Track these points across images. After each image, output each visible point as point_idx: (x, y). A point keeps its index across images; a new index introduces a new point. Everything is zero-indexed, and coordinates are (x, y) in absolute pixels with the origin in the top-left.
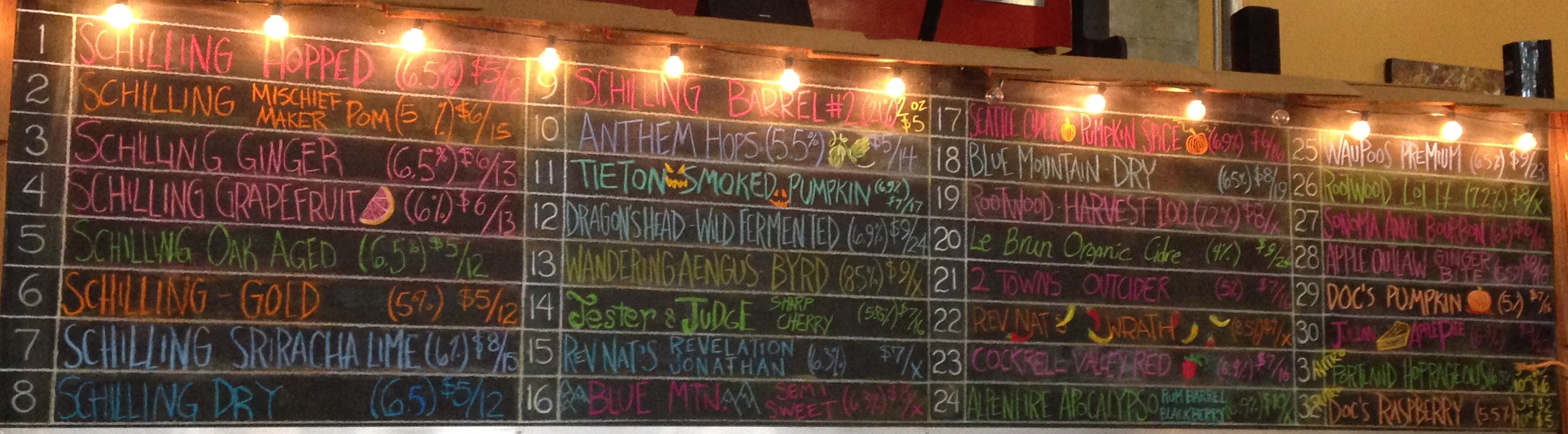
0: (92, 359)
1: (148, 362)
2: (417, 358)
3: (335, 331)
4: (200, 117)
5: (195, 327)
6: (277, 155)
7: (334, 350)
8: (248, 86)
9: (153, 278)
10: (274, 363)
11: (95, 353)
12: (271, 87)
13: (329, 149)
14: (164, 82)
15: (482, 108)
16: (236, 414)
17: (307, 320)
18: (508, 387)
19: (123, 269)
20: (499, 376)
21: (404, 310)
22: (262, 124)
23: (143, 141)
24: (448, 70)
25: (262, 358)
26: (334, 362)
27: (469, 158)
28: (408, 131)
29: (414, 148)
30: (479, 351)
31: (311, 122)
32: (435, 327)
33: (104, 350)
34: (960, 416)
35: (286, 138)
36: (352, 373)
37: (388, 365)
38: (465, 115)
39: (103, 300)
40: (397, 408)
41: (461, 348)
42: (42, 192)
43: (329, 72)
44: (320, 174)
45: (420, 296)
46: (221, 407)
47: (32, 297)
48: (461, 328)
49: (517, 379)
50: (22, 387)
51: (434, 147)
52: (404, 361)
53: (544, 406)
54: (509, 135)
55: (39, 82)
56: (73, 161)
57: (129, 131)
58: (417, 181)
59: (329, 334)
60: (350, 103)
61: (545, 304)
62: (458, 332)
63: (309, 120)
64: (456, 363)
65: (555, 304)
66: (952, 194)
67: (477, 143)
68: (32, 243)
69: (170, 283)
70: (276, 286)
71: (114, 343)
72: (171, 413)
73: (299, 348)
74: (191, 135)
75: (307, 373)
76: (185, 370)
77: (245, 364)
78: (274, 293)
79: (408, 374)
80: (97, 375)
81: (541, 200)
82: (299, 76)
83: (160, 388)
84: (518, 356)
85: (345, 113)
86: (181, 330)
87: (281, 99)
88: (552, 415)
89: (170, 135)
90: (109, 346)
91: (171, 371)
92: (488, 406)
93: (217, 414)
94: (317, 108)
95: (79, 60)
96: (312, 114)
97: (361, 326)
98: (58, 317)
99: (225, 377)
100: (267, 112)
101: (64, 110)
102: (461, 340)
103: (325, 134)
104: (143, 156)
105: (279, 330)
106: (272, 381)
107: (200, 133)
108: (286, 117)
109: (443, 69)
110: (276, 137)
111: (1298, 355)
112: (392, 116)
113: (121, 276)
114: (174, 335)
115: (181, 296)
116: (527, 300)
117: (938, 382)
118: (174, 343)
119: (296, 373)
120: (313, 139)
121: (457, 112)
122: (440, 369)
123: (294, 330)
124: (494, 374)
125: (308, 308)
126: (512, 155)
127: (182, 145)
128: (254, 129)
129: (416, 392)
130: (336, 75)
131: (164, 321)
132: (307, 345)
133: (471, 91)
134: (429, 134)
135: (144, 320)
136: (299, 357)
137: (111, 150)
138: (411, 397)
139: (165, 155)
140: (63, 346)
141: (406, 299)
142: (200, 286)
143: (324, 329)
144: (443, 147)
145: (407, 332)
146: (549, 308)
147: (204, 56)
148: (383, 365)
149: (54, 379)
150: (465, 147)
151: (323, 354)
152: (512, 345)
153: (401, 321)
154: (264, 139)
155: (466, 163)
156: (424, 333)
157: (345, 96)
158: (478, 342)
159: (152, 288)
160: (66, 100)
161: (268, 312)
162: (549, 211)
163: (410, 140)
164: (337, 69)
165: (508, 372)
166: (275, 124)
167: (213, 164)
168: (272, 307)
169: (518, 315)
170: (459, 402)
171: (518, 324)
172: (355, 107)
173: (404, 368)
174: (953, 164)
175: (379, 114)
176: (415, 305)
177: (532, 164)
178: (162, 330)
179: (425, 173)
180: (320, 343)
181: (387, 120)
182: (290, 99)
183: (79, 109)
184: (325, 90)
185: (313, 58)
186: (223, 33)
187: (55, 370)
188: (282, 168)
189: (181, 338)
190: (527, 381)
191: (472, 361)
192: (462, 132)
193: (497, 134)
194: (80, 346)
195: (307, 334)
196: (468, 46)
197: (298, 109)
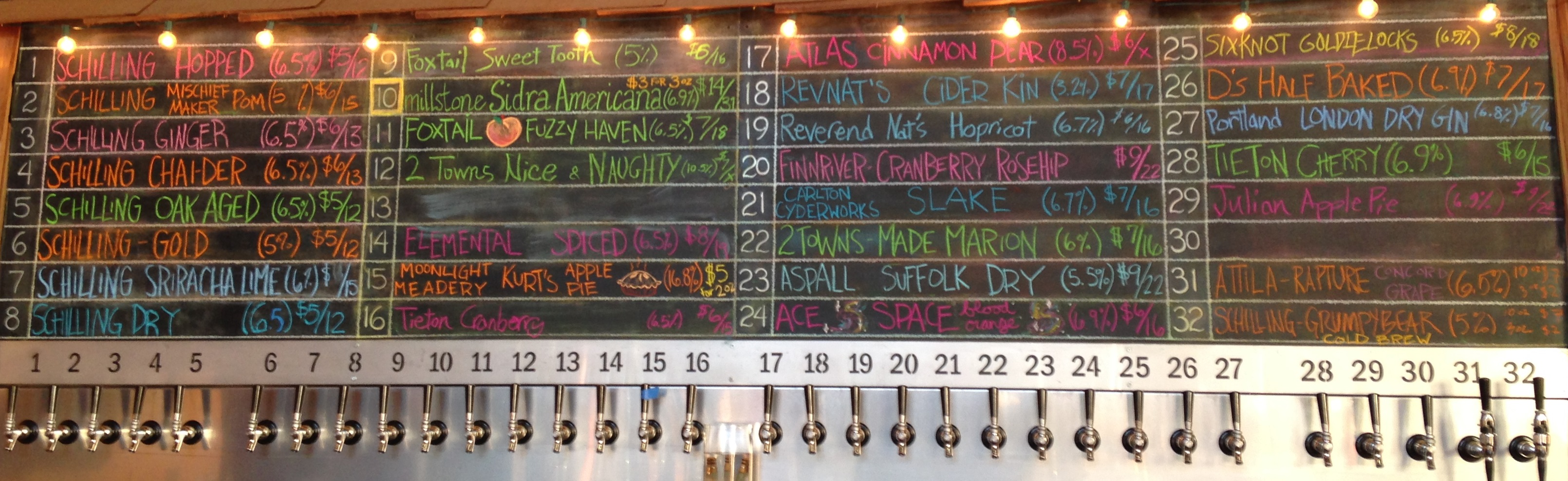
0: (55, 291)
1: (90, 293)
2: (278, 287)
3: (218, 267)
4: (131, 112)
5: (122, 266)
6: (182, 137)
7: (217, 281)
8: (164, 87)
9: (96, 231)
10: (173, 293)
11: (57, 287)
12: (180, 85)
13: (219, 127)
14: (108, 88)
15: (335, 86)
16: (147, 332)
17: (198, 259)
18: (348, 307)
19: (77, 226)
20: (342, 299)
21: (270, 249)
22: (173, 114)
23: (94, 133)
24: (310, 59)
25: (166, 289)
26: (217, 290)
27: (324, 126)
28: (278, 109)
29: (282, 122)
30: (327, 279)
31: (207, 109)
32: (293, 261)
33: (63, 284)
34: (767, 330)
35: (189, 122)
36: (230, 299)
37: (256, 292)
38: (322, 92)
39: (64, 248)
40: (261, 326)
41: (312, 279)
42: (29, 174)
43: (222, 69)
44: (212, 147)
45: (282, 237)
46: (138, 325)
47: (20, 249)
48: (313, 261)
49: (356, 302)
50: (12, 312)
51: (297, 120)
52: (268, 289)
53: (378, 323)
54: (356, 106)
55: (31, 97)
56: (50, 150)
57: (84, 127)
58: (283, 147)
59: (214, 270)
60: (235, 92)
61: (381, 240)
62: (311, 265)
63: (205, 107)
64: (307, 290)
65: (390, 238)
66: (761, 124)
67: (330, 114)
68: (21, 210)
69: (107, 235)
70: (178, 234)
71: (69, 280)
72: (104, 331)
73: (192, 281)
74: (125, 126)
75: (197, 299)
76: (114, 298)
77: (154, 294)
78: (176, 239)
79: (272, 299)
80: (57, 304)
81: (381, 156)
82: (201, 75)
83: (98, 312)
84: (358, 284)
85: (232, 100)
86: (113, 269)
87: (186, 93)
88: (384, 332)
89: (111, 127)
90: (66, 282)
91: (106, 299)
92: (332, 325)
93: (135, 331)
94: (212, 98)
95: (56, 79)
96: (208, 103)
97: (237, 262)
98: (35, 262)
99: (140, 303)
100: (177, 104)
101: (45, 115)
102: (313, 272)
103: (216, 117)
104: (93, 144)
105: (179, 267)
106: (171, 306)
107: (130, 124)
108: (189, 106)
109: (306, 59)
110: (181, 122)
111: (1171, 265)
112: (266, 99)
113: (75, 231)
114: (108, 272)
115: (113, 244)
116: (367, 237)
117: (743, 299)
118: (108, 278)
119: (190, 300)
120: (208, 121)
121: (316, 91)
122: (296, 295)
123: (189, 267)
124: (338, 298)
125: (199, 251)
126: (358, 121)
127: (119, 133)
128: (168, 118)
129: (277, 313)
130: (227, 72)
131: (102, 262)
132: (198, 278)
133: (328, 73)
134: (293, 110)
135: (89, 263)
136: (192, 287)
137: (73, 141)
138: (273, 317)
139: (107, 142)
140: (38, 283)
141: (271, 241)
142: (126, 236)
143: (210, 266)
144: (304, 119)
145: (271, 266)
146: (385, 244)
147: (136, 66)
148: (253, 292)
149: (31, 306)
150: (321, 118)
151: (209, 285)
152: (353, 274)
153: (268, 257)
154: (173, 124)
155: (321, 130)
156: (284, 268)
157: (232, 86)
158: (326, 273)
159: (95, 239)
160: (47, 108)
161: (172, 254)
162: (388, 163)
163: (279, 116)
164: (228, 67)
165: (350, 296)
166: (182, 112)
167: (138, 146)
168: (174, 250)
169: (359, 250)
170: (309, 320)
171: (359, 258)
172: (239, 94)
173: (269, 294)
174: (762, 98)
175: (257, 97)
176: (278, 245)
177: (374, 128)
178: (101, 269)
179: (290, 140)
180: (207, 275)
181: (263, 102)
182: (193, 92)
183: (55, 114)
184: (218, 84)
185: (211, 59)
186: (148, 50)
187: (32, 300)
188: (185, 145)
189: (112, 275)
190: (364, 304)
191: (321, 287)
192: (319, 106)
193: (346, 106)
194: (48, 282)
195: (198, 269)
196: (324, 38)
197: (198, 100)
